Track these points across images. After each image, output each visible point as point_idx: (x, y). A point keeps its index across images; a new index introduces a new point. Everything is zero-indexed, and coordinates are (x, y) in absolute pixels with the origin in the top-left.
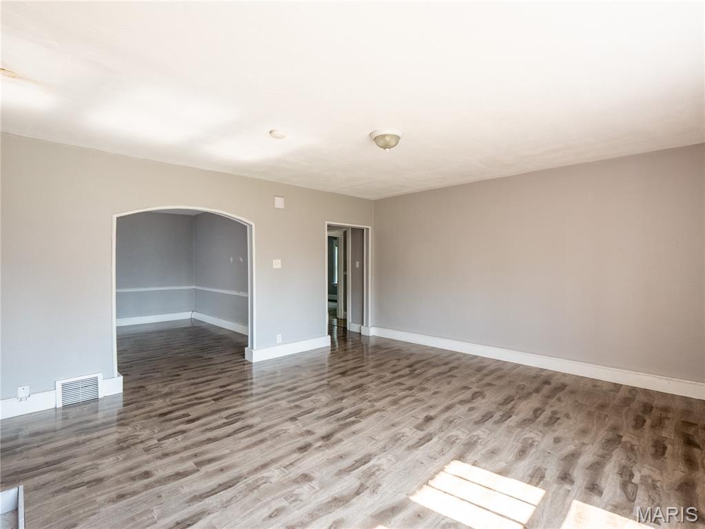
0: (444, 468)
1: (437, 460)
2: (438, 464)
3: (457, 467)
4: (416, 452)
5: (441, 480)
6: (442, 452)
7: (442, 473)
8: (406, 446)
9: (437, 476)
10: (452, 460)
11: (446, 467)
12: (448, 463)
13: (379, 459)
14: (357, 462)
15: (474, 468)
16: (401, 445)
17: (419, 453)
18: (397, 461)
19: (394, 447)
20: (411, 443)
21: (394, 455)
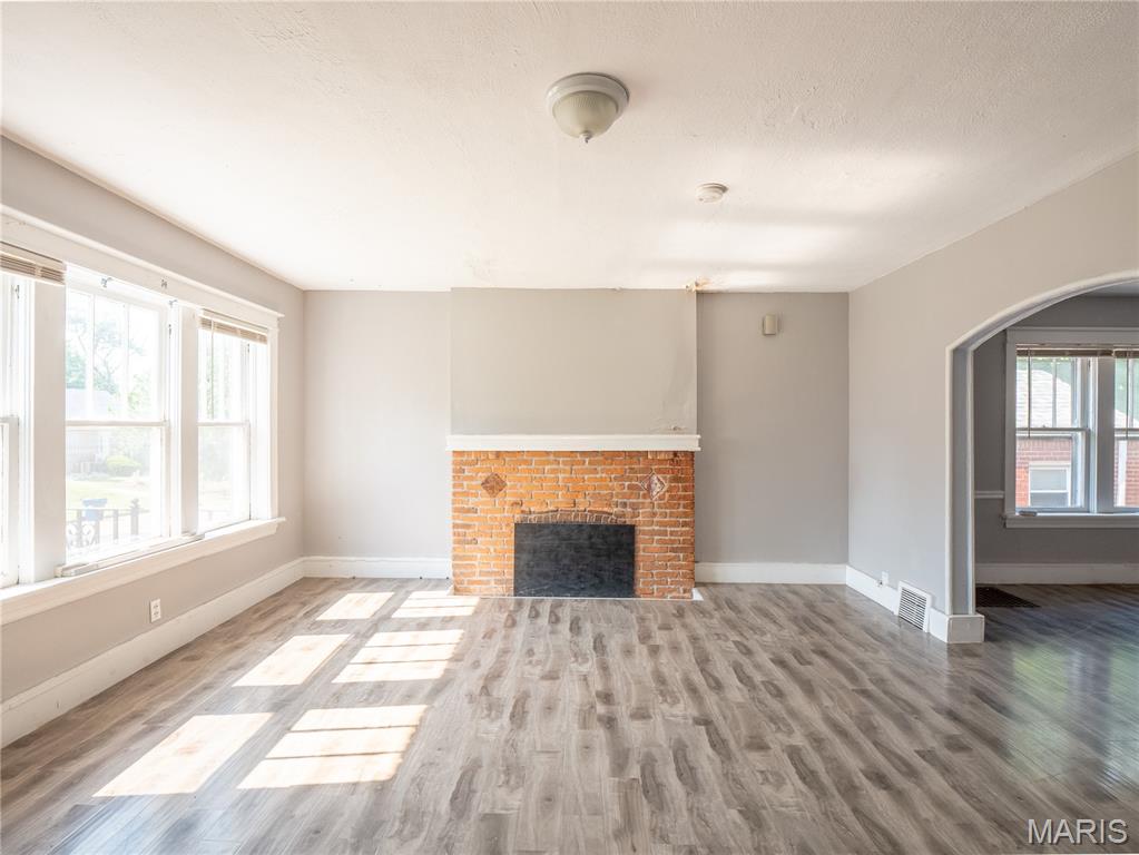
0: (403, 757)
1: (419, 765)
2: (415, 758)
3: (382, 769)
4: (460, 763)
5: (399, 739)
6: (418, 783)
7: (402, 748)
8: (484, 764)
9: (408, 741)
10: (394, 777)
11: (400, 760)
12: (399, 767)
13: (502, 727)
14: (524, 712)
15: (355, 780)
16: (493, 763)
17: (454, 765)
18: (477, 738)
19: (500, 754)
20: (482, 776)
21: (488, 741)
